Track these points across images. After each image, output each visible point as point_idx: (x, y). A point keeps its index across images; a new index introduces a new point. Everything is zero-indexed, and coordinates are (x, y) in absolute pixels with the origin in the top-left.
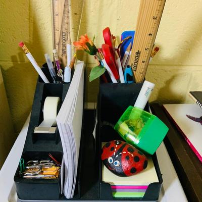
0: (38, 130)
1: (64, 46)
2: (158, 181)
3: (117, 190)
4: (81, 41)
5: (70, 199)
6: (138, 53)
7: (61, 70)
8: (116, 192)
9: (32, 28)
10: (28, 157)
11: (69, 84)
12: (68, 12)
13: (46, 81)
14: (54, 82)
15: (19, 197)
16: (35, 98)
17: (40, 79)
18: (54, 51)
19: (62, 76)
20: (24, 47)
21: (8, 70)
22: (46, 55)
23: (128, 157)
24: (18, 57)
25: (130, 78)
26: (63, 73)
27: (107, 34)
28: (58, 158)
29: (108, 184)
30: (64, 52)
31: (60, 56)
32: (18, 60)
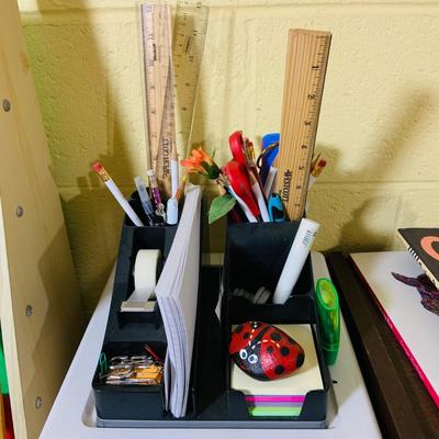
0: (126, 306)
1: (166, 161)
2: (322, 388)
3: (256, 403)
4: (193, 159)
5: (180, 419)
6: (288, 174)
7: (161, 205)
8: (254, 406)
9: (112, 131)
10: (112, 350)
11: (175, 226)
12: (172, 107)
13: (137, 222)
14: (151, 223)
15: (99, 415)
16: (120, 252)
17: (128, 221)
18: (150, 173)
19: (164, 215)
20: (103, 172)
21: (71, 202)
22: (136, 180)
23: (270, 349)
24: (88, 179)
25: (278, 213)
26: (165, 210)
27: (236, 143)
28: (158, 352)
29: (240, 393)
30: (167, 171)
31: (160, 179)
32: (89, 183)
